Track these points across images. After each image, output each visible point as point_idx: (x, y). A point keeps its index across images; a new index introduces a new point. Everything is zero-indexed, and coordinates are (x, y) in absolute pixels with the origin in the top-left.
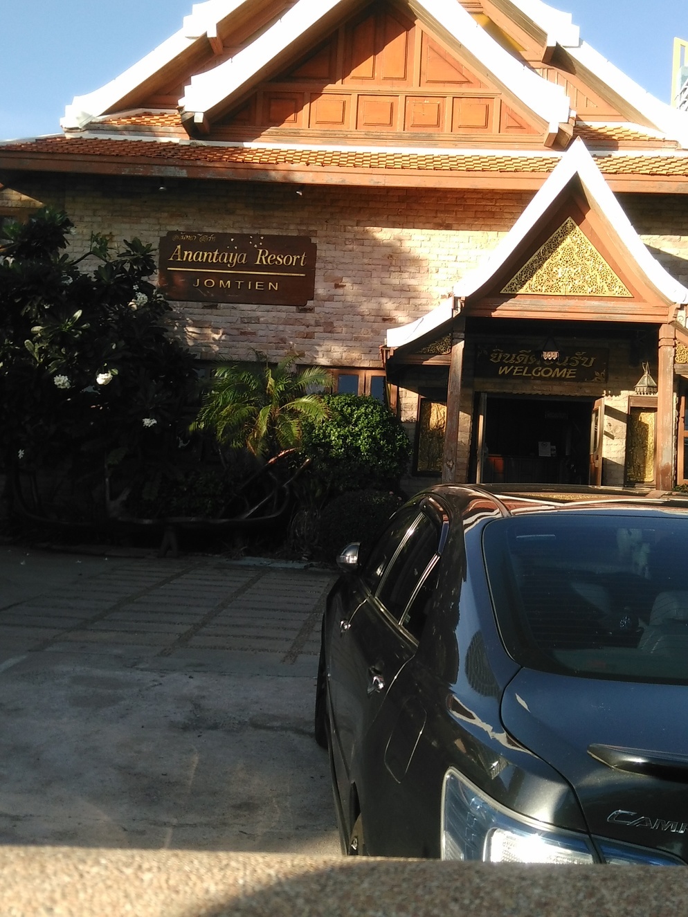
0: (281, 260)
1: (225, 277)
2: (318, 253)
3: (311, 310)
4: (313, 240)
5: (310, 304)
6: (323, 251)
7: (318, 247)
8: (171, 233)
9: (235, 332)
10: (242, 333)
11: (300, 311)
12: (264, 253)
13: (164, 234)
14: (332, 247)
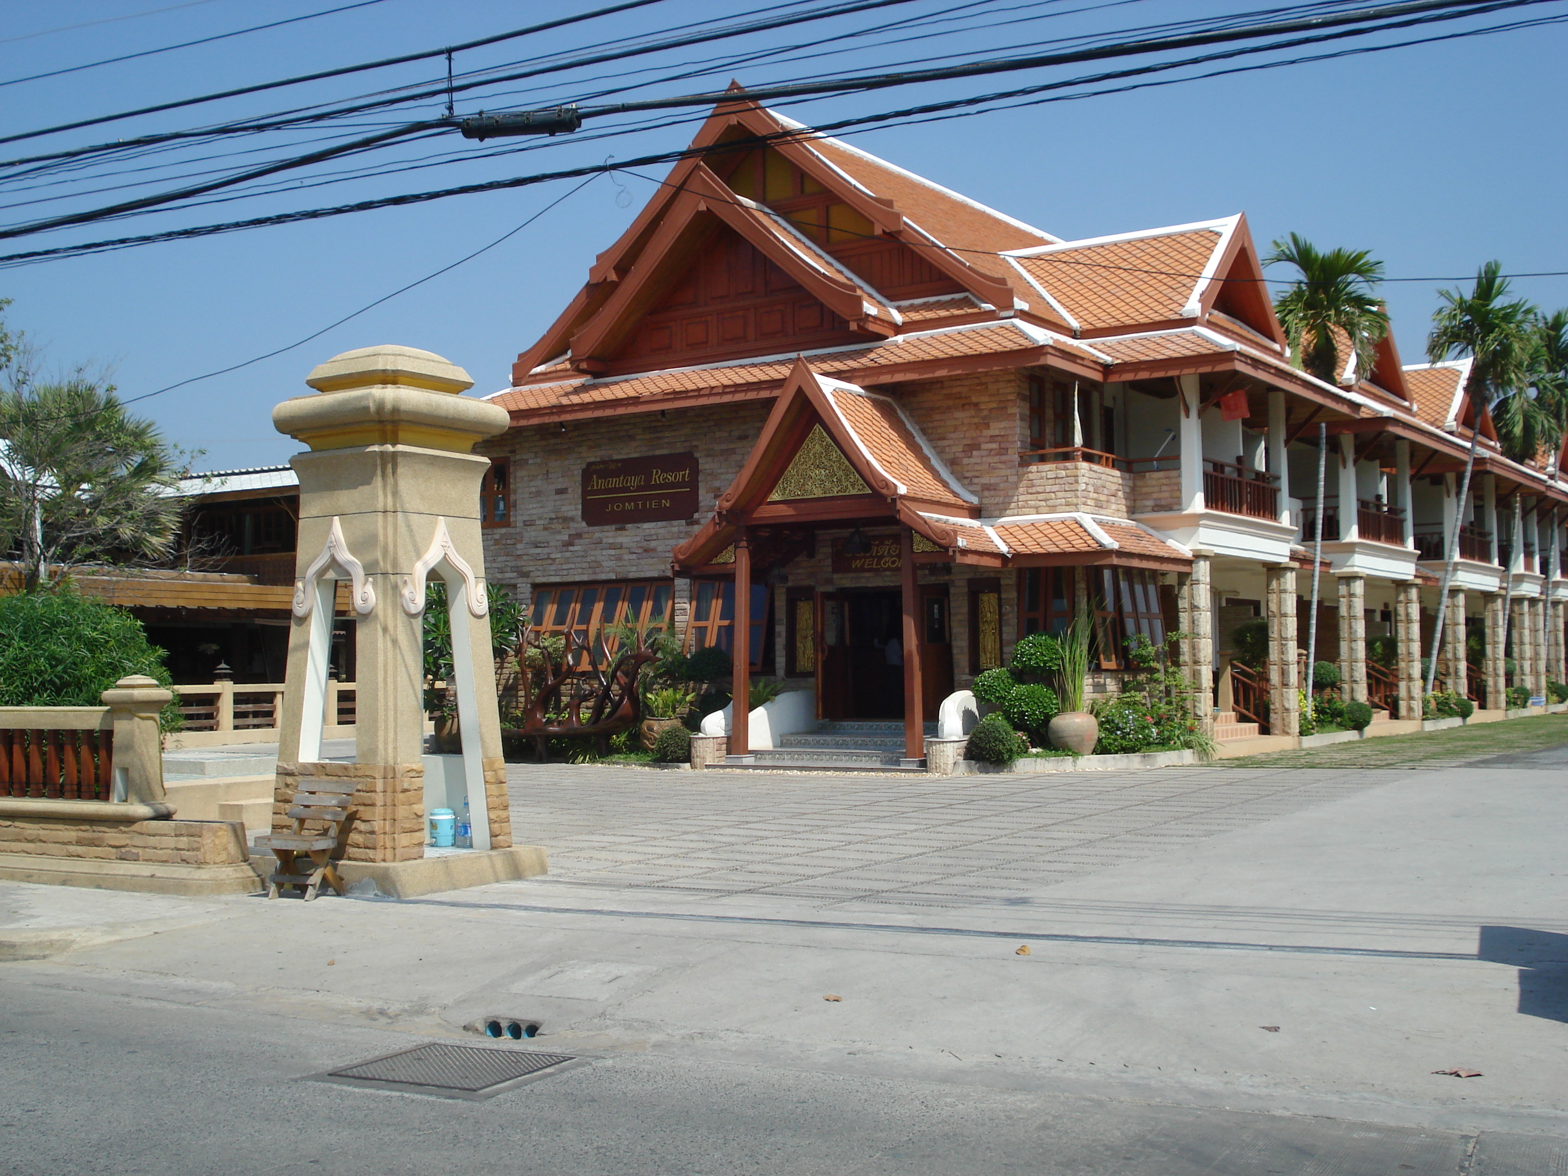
0: (671, 478)
1: (630, 499)
2: (700, 468)
3: (697, 522)
4: (696, 455)
5: (696, 516)
6: (705, 464)
7: (700, 461)
8: (589, 465)
9: (640, 551)
10: (646, 550)
11: (687, 524)
12: (657, 472)
13: (584, 466)
14: (709, 459)
